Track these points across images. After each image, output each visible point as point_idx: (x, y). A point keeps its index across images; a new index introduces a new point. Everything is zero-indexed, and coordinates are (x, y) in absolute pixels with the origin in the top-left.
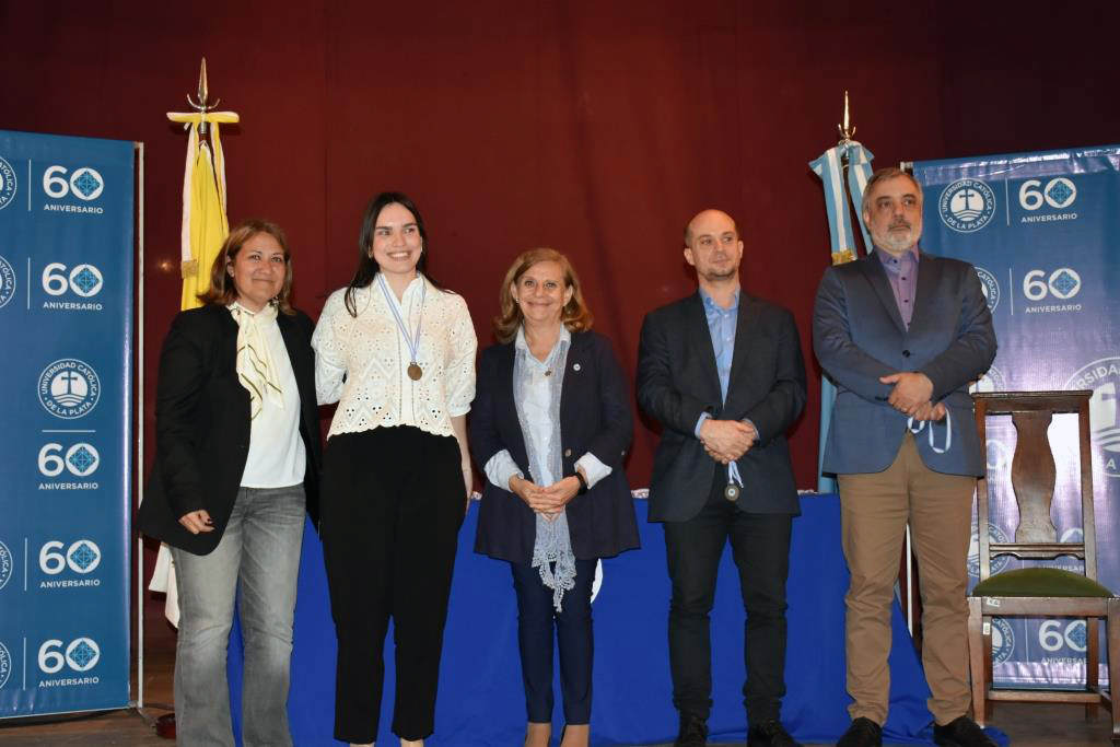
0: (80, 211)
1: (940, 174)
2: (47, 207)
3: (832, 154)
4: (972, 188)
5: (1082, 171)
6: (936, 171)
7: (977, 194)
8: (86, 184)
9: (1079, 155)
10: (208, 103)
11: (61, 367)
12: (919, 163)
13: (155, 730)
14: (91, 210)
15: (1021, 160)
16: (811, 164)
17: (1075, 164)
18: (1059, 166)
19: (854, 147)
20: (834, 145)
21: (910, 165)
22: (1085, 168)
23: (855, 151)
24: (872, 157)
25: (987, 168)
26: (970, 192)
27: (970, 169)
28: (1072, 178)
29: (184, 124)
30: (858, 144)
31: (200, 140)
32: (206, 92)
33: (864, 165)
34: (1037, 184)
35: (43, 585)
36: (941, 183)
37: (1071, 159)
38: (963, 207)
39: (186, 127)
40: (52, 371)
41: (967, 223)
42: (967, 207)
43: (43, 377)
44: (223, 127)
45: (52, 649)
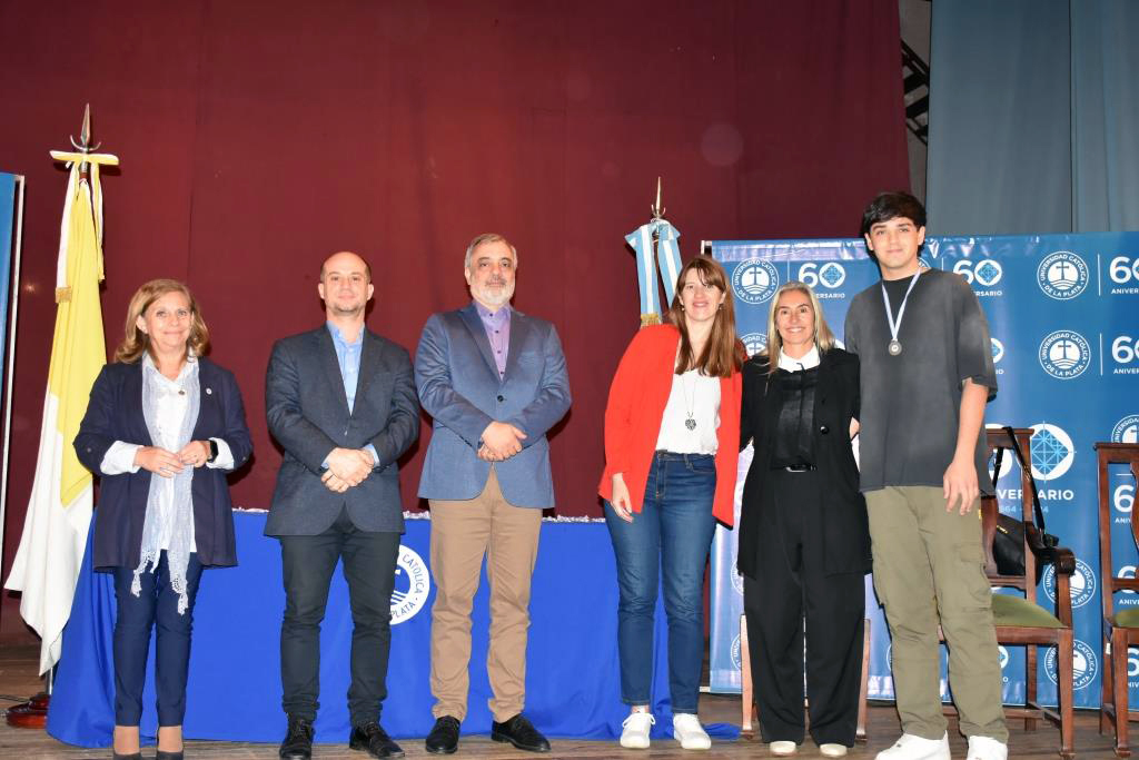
1: (734, 253)
3: (645, 231)
4: (760, 266)
5: (851, 258)
6: (731, 250)
7: (764, 272)
9: (849, 244)
10: (90, 144)
12: (716, 242)
13: (5, 719)
15: (800, 245)
16: (627, 237)
17: (845, 251)
18: (832, 252)
19: (663, 225)
20: (648, 222)
21: (709, 243)
22: (854, 256)
23: (664, 228)
24: (678, 234)
25: (774, 250)
26: (758, 269)
27: (759, 249)
28: (842, 263)
29: (65, 163)
30: (668, 223)
31: (81, 178)
32: (88, 135)
33: (671, 242)
34: (814, 266)
36: (734, 260)
37: (842, 247)
38: (752, 282)
39: (67, 166)
41: (754, 296)
42: (755, 283)
44: (104, 169)
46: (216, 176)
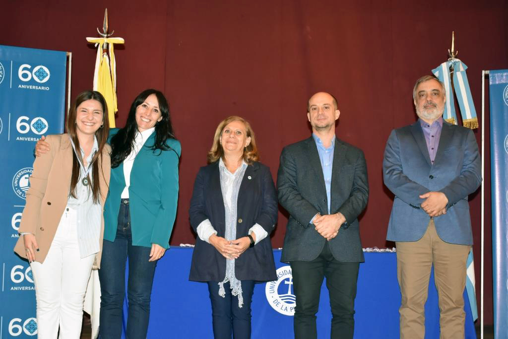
0: (37, 88)
1: (504, 77)
2: (20, 86)
3: (444, 66)
6: (502, 76)
8: (41, 74)
10: (108, 33)
11: (25, 172)
12: (492, 71)
14: (43, 88)
16: (433, 71)
19: (456, 62)
20: (446, 61)
21: (487, 72)
23: (457, 64)
24: (466, 67)
29: (95, 44)
30: (459, 60)
31: (103, 52)
32: (107, 27)
33: (462, 72)
35: (12, 288)
36: (504, 82)
39: (96, 45)
40: (20, 174)
43: (15, 177)
44: (116, 46)
45: (16, 323)
46: (179, 45)
